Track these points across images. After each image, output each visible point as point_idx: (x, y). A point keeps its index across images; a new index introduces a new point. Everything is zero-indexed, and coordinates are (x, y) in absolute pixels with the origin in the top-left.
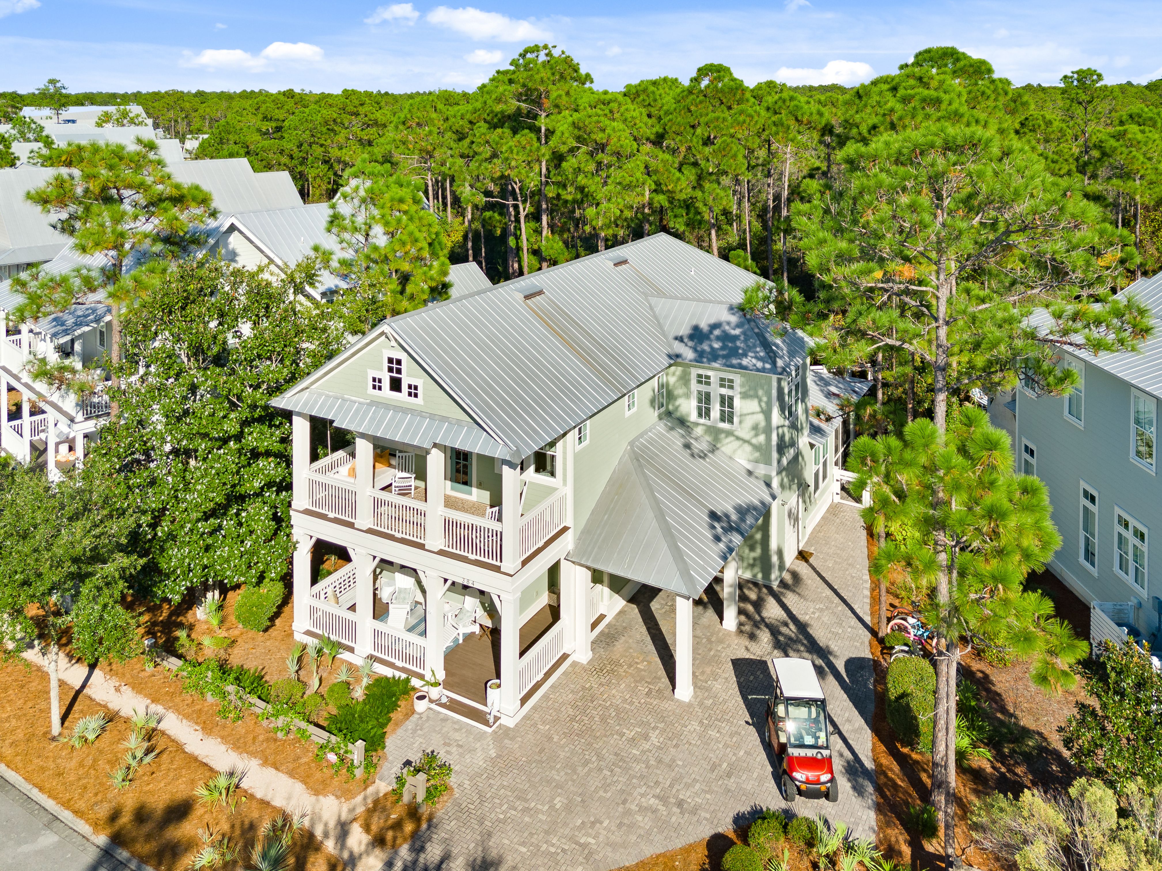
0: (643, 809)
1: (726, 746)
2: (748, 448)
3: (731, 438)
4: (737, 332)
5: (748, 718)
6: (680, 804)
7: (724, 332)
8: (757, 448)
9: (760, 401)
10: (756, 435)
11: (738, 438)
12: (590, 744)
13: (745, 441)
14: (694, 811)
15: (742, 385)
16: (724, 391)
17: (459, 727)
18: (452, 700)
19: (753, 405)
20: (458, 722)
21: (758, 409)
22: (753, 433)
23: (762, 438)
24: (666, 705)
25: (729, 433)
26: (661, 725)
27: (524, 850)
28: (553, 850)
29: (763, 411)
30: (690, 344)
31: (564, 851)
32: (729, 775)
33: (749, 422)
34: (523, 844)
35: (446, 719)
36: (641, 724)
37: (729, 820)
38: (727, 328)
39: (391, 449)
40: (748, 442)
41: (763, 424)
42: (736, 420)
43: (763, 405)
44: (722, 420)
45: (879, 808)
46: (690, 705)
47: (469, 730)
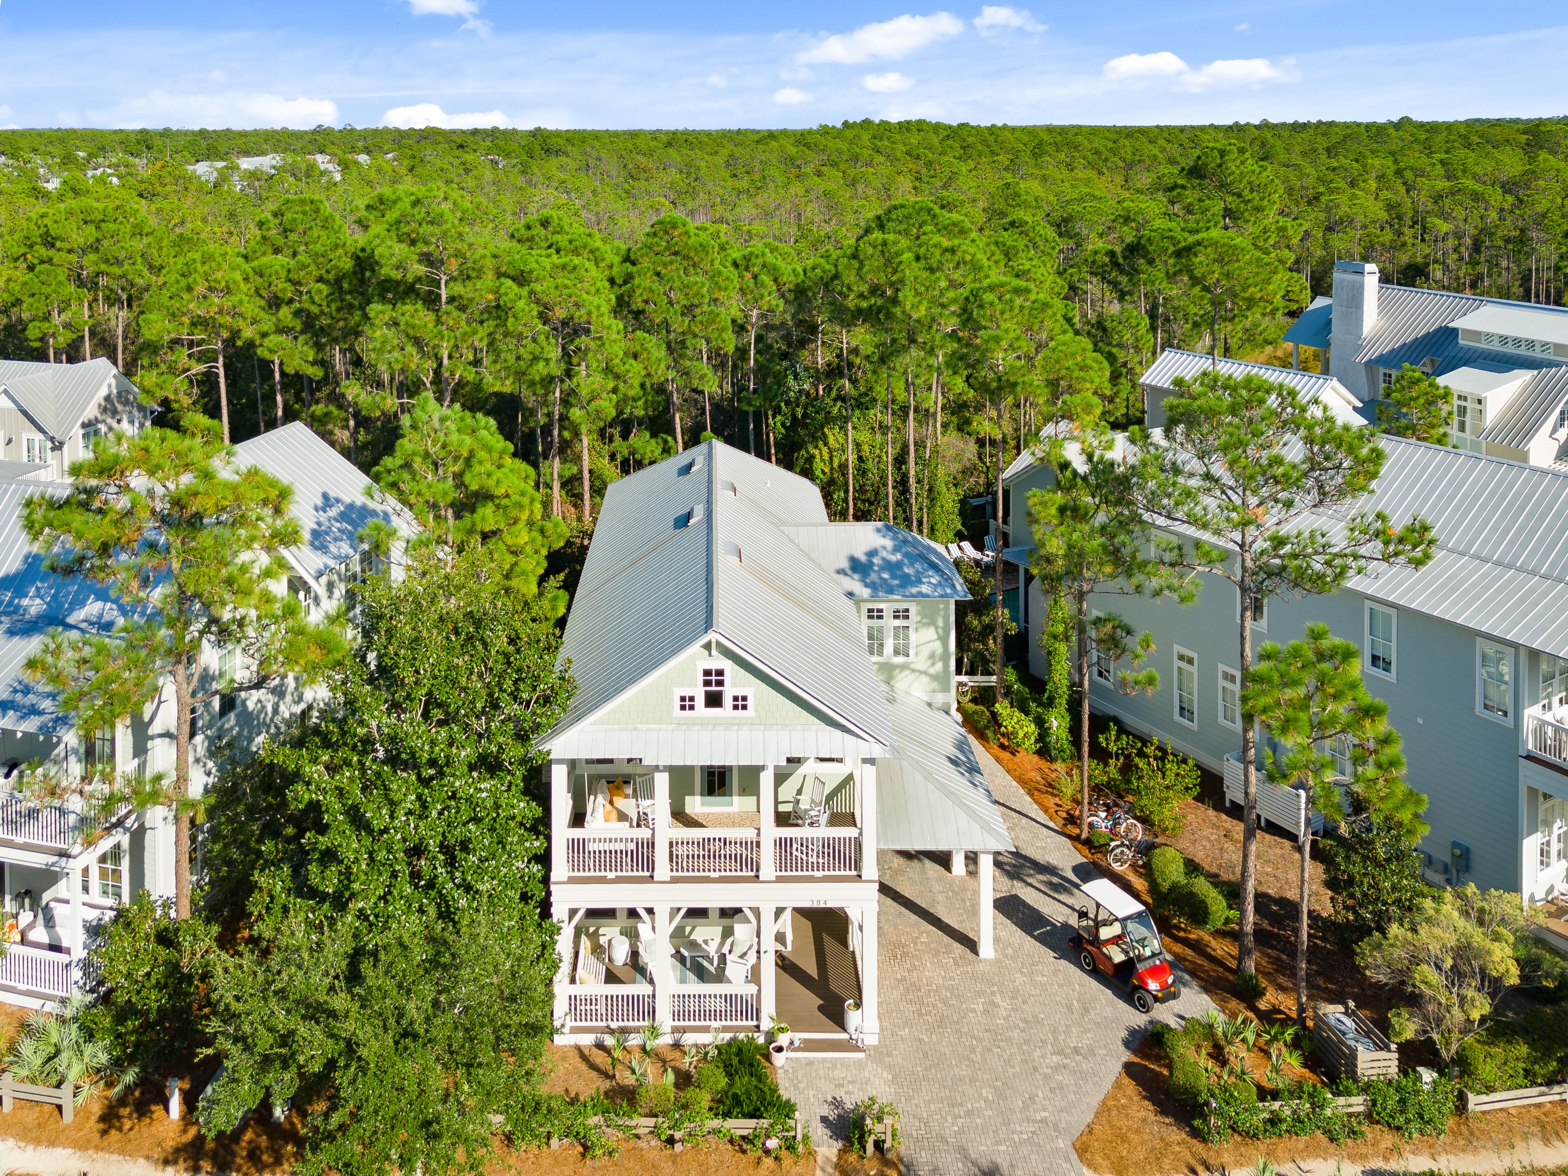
0: (1056, 1068)
1: (1061, 986)
2: (925, 679)
3: (907, 672)
4: (899, 556)
5: (1052, 954)
6: (1076, 1051)
7: (884, 559)
8: (934, 677)
9: (937, 628)
10: (933, 664)
11: (914, 671)
12: (958, 1031)
13: (921, 672)
14: (1092, 1052)
15: (919, 613)
16: (898, 623)
17: (834, 1064)
18: (806, 1041)
19: (930, 633)
20: (824, 1061)
21: (935, 636)
22: (930, 662)
23: (939, 666)
24: (981, 968)
25: (903, 667)
26: (995, 988)
27: (1004, 1148)
28: (1025, 1136)
29: (939, 638)
30: (856, 576)
31: (1033, 1133)
32: (1087, 1010)
33: (925, 651)
34: (998, 1143)
35: (810, 1063)
36: (980, 994)
37: (1122, 1048)
38: (884, 554)
39: (624, 776)
40: (925, 673)
41: (940, 650)
42: (912, 652)
43: (940, 631)
44: (897, 652)
45: (1206, 990)
46: (998, 961)
47: (844, 1063)
